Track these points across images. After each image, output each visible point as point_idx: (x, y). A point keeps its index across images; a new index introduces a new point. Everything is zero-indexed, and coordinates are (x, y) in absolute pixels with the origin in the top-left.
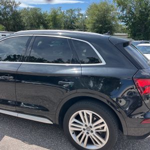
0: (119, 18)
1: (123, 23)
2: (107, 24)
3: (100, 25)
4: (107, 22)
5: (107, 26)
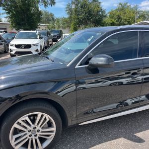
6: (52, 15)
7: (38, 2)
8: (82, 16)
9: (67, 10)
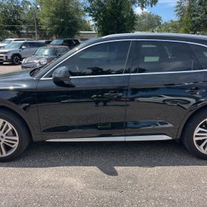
0: (86, 11)
1: (91, 18)
2: (70, 18)
3: (62, 20)
4: (70, 16)
5: (70, 21)
6: (158, 19)
7: (134, 3)
8: (199, 18)
9: (176, 11)
